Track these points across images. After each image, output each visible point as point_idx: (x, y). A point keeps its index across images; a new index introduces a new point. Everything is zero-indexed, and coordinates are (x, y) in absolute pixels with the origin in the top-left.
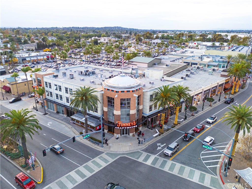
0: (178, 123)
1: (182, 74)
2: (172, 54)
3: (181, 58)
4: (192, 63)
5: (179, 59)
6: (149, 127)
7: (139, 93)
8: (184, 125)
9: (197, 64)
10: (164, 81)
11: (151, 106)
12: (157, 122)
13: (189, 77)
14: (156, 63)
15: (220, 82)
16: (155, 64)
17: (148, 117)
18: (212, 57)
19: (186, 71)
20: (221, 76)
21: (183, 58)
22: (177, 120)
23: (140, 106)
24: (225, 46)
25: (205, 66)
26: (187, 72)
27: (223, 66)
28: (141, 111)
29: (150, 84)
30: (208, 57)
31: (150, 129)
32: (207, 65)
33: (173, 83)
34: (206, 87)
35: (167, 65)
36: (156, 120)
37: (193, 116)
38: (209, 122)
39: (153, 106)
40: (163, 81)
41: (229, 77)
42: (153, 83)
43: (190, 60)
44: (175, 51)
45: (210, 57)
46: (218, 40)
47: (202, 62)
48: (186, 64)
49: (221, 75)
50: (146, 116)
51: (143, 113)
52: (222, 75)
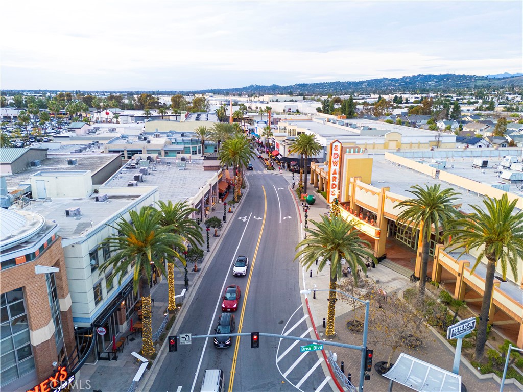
0: (178, 305)
1: (121, 177)
2: (68, 137)
3: (93, 144)
4: (130, 151)
5: (90, 146)
6: (103, 355)
7: (51, 257)
8: (192, 304)
9: (141, 151)
10: (106, 199)
11: (97, 287)
12: (120, 326)
13: (142, 181)
14: (36, 161)
15: (212, 181)
16: (33, 164)
17: (96, 324)
18: (165, 135)
19: (126, 169)
20: (205, 170)
21: (97, 142)
22: (175, 297)
23: (61, 301)
24: (169, 116)
25: (160, 154)
26: (131, 171)
27: (193, 151)
28: (69, 316)
29: (69, 218)
30: (157, 136)
31: (108, 359)
32: (163, 153)
33: (137, 199)
34: (196, 195)
35: (70, 163)
36: (117, 323)
37: (198, 271)
38: (239, 274)
39: (104, 284)
40: (104, 200)
41: (221, 170)
42: (77, 213)
43: (120, 145)
44: (72, 130)
45: (161, 135)
46: (149, 105)
47: (149, 147)
48: (117, 155)
49: (204, 167)
50: (88, 325)
51: (75, 320)
52: (207, 167)
